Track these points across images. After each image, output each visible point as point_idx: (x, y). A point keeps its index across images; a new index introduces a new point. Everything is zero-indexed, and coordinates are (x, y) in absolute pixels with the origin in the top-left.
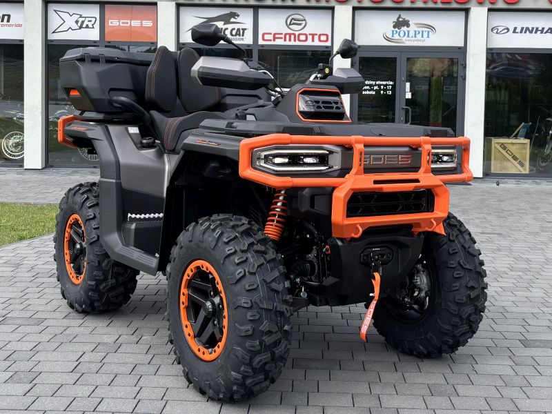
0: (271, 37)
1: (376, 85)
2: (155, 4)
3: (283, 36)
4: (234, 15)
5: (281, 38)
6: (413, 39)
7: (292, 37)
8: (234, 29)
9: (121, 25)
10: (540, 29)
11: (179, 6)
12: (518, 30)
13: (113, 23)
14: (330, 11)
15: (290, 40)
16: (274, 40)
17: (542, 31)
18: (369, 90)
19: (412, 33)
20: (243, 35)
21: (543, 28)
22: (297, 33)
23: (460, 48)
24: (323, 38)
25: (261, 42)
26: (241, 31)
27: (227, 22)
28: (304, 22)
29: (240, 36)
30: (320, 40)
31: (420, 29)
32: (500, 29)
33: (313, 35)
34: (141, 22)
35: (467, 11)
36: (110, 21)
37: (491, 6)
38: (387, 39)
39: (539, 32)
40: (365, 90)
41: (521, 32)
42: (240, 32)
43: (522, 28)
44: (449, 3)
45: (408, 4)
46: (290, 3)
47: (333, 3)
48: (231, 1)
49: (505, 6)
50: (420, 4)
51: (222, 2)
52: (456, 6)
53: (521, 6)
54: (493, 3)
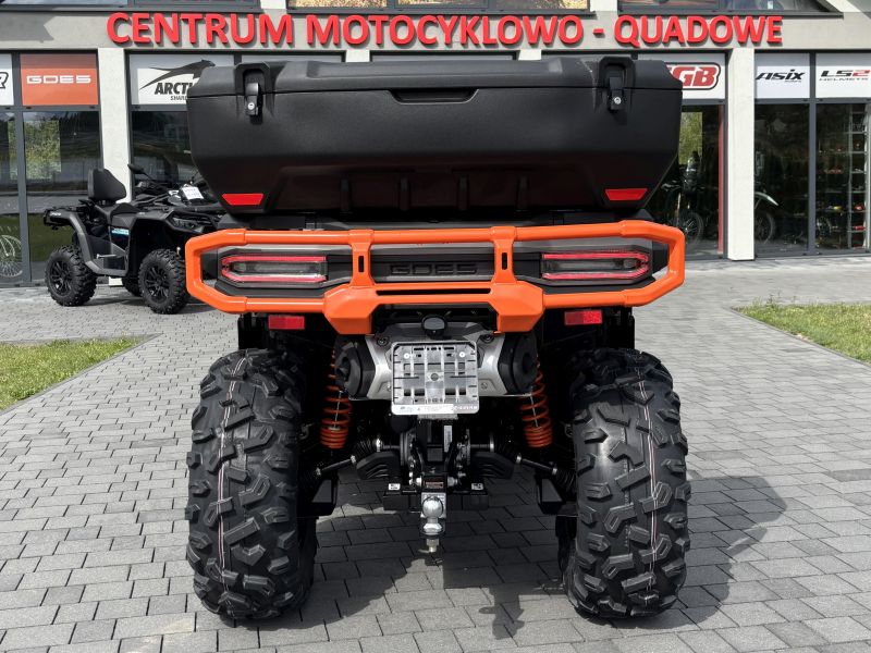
2: (95, 52)
4: (207, 64)
9: (45, 82)
11: (128, 53)
13: (33, 79)
14: (340, 57)
27: (198, 74)
34: (75, 78)
35: (515, 56)
36: (28, 77)
37: (545, 48)
44: (494, 44)
45: (441, 47)
46: (285, 47)
47: (344, 46)
48: (203, 45)
49: (563, 48)
50: (457, 47)
51: (191, 47)
52: (501, 48)
53: (581, 47)
54: (547, 44)
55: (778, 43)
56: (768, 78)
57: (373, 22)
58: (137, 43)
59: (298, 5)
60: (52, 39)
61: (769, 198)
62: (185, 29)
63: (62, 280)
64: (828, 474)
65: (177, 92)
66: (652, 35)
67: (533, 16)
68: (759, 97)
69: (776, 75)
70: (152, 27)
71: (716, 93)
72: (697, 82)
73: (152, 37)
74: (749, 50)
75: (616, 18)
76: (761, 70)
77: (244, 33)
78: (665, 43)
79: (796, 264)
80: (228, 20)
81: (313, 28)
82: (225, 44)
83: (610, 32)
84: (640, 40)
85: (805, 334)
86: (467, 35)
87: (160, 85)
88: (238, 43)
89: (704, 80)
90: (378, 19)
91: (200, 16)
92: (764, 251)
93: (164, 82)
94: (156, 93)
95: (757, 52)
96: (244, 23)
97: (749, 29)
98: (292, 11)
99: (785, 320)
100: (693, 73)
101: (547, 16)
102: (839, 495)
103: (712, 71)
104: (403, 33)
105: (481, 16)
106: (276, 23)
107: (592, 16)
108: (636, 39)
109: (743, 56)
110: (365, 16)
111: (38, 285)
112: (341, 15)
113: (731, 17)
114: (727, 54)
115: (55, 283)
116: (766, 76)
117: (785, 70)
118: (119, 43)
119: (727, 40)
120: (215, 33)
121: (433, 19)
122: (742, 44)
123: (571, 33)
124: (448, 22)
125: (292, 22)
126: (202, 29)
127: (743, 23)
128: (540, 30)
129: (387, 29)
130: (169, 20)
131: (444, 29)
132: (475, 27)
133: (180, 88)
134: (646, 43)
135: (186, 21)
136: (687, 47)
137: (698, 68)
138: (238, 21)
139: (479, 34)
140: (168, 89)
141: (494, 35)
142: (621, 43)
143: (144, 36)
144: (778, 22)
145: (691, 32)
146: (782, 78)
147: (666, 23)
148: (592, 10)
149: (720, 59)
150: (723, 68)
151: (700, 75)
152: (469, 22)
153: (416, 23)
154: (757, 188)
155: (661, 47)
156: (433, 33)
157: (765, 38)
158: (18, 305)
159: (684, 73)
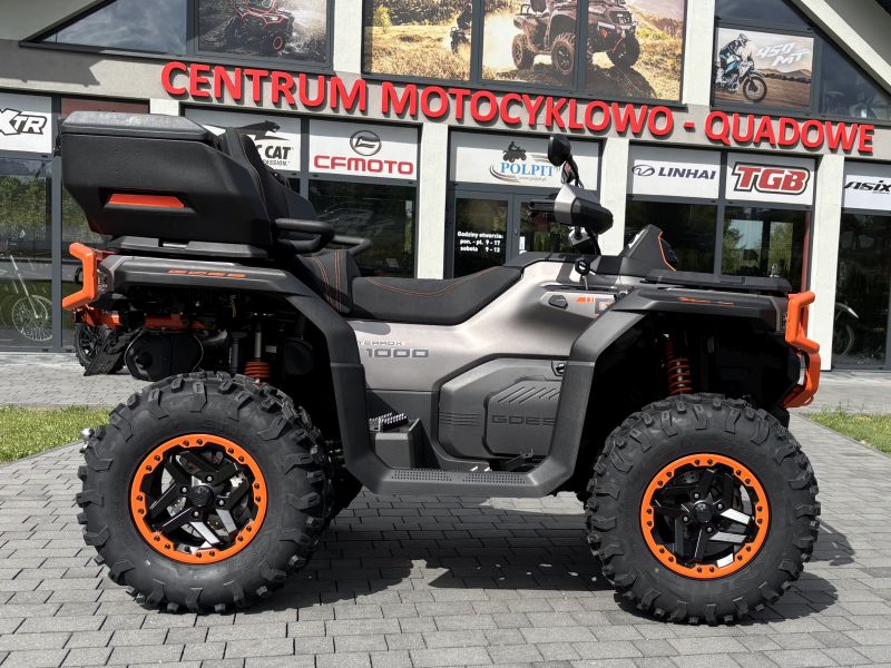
0: (328, 162)
1: (479, 238)
2: (146, 102)
3: (346, 162)
5: (344, 165)
6: (530, 176)
7: (360, 164)
8: (271, 147)
10: (693, 171)
11: (183, 106)
12: (666, 172)
14: (416, 130)
15: (356, 169)
16: (333, 167)
17: (695, 175)
18: (470, 246)
19: (529, 169)
20: (285, 157)
21: (697, 171)
22: (367, 159)
23: (593, 191)
24: (406, 168)
25: (312, 169)
26: (283, 152)
27: (261, 137)
28: (377, 144)
29: (280, 157)
30: (400, 171)
31: (540, 164)
32: (643, 169)
33: (391, 164)
35: (602, 143)
37: (633, 138)
38: (496, 175)
39: (691, 176)
40: (464, 245)
41: (669, 175)
42: (280, 153)
43: (671, 170)
44: (580, 130)
45: (525, 128)
46: (357, 114)
47: (421, 119)
48: (268, 104)
49: (652, 139)
50: (541, 129)
51: (254, 106)
52: (588, 134)
53: (671, 140)
54: (635, 134)
55: (869, 152)
56: (856, 187)
57: (453, 96)
58: (194, 97)
59: (374, 70)
60: (98, 84)
61: (850, 310)
62: (249, 86)
63: (92, 345)
64: (864, 570)
66: (743, 133)
67: (622, 104)
68: (846, 206)
69: (865, 185)
70: (212, 80)
71: (804, 199)
72: (786, 186)
73: (212, 92)
74: (840, 158)
75: (707, 113)
76: (850, 178)
77: (313, 96)
78: (757, 144)
79: (871, 377)
80: (297, 80)
81: (388, 97)
82: (293, 105)
83: (700, 127)
84: (731, 138)
85: (868, 442)
86: (553, 118)
88: (306, 106)
89: (793, 184)
90: (460, 93)
91: (265, 73)
92: (841, 363)
95: (847, 160)
96: (314, 84)
97: (841, 136)
98: (367, 76)
99: (851, 427)
100: (783, 176)
101: (637, 105)
102: (871, 590)
103: (801, 176)
104: (485, 110)
105: (568, 98)
106: (349, 88)
107: (683, 109)
108: (727, 136)
109: (833, 164)
110: (446, 88)
111: (70, 351)
112: (419, 85)
113: (823, 122)
114: (817, 160)
115: (84, 348)
116: (854, 185)
117: (873, 180)
118: (174, 95)
119: (819, 146)
120: (281, 93)
121: (518, 97)
122: (833, 150)
123: (661, 125)
124: (533, 102)
125: (367, 89)
126: (268, 88)
127: (835, 129)
128: (629, 119)
129: (468, 104)
130: (232, 75)
131: (529, 109)
132: (561, 110)
134: (737, 142)
135: (250, 77)
136: (778, 149)
137: (787, 172)
138: (307, 83)
139: (565, 117)
141: (581, 120)
142: (710, 139)
143: (203, 90)
144: (871, 132)
145: (783, 134)
146: (870, 188)
147: (758, 122)
148: (684, 102)
149: (810, 163)
150: (812, 173)
151: (788, 179)
152: (556, 104)
153: (499, 100)
154: (838, 299)
155: (752, 146)
156: (516, 112)
157: (856, 146)
158: (41, 370)
159: (773, 176)
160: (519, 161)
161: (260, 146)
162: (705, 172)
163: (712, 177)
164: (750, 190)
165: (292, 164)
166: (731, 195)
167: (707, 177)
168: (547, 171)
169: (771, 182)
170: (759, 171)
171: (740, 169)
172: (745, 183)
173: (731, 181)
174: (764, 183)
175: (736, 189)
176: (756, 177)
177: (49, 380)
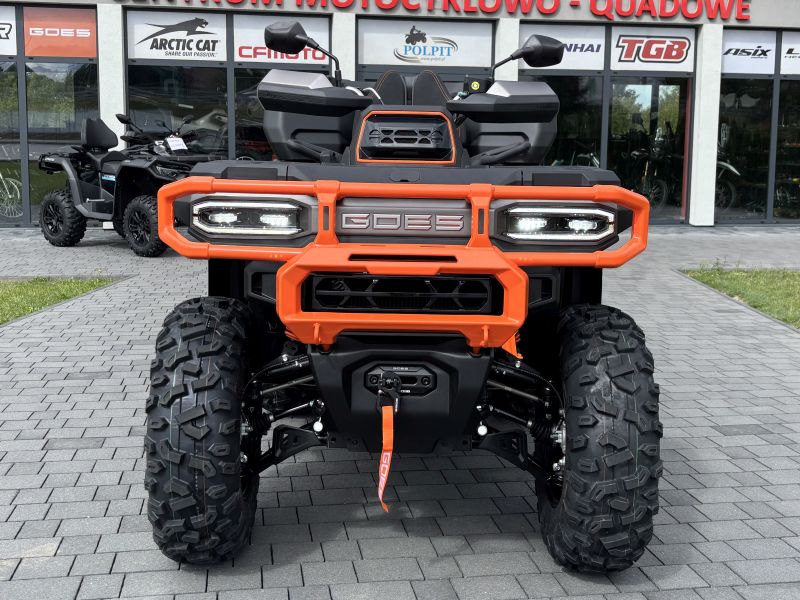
0: (250, 52)
2: (94, 7)
4: (202, 23)
6: (431, 57)
8: (201, 41)
9: (47, 34)
10: (579, 46)
11: (126, 9)
13: (35, 31)
14: (326, 20)
16: (255, 57)
17: (582, 49)
19: (429, 51)
20: (213, 49)
21: (583, 45)
23: (486, 69)
25: (237, 58)
26: (211, 44)
27: (192, 32)
29: (209, 50)
30: (314, 57)
31: (439, 45)
34: (75, 32)
35: (494, 23)
36: (31, 29)
37: (523, 17)
38: (400, 57)
39: (578, 50)
42: (209, 46)
44: (474, 12)
45: (424, 13)
46: (274, 8)
47: (331, 9)
48: (196, 3)
49: (540, 17)
50: (439, 13)
51: (185, 5)
52: (481, 16)
53: (558, 17)
54: (525, 14)
55: (746, 20)
56: (735, 53)
58: (134, 1)
61: (732, 169)
63: (54, 222)
65: (172, 48)
66: (626, 8)
68: (725, 71)
69: (743, 51)
71: (686, 67)
72: (667, 55)
74: (718, 27)
76: (729, 45)
78: (637, 17)
79: (753, 231)
82: (218, 3)
83: (585, 4)
84: (614, 13)
86: (449, 3)
87: (155, 41)
88: (231, 3)
89: (674, 53)
92: (724, 218)
93: (159, 38)
94: (152, 48)
95: (725, 28)
97: (719, 5)
99: (726, 282)
100: (664, 46)
103: (682, 45)
108: (610, 11)
109: (712, 32)
111: (37, 226)
114: (697, 29)
115: (48, 224)
116: (733, 51)
117: (752, 46)
119: (697, 16)
122: (711, 19)
123: (549, 4)
128: (519, 0)
133: (174, 44)
134: (620, 16)
136: (659, 21)
137: (668, 42)
139: (461, 1)
140: (163, 45)
141: (474, 3)
142: (596, 15)
145: (663, 7)
146: (749, 54)
149: (690, 34)
150: (693, 42)
151: (670, 48)
154: (719, 159)
155: (634, 20)
157: (734, 15)
158: (13, 244)
159: (655, 46)
160: (420, 44)
161: (192, 41)
162: (591, 46)
163: (598, 50)
164: (634, 61)
165: (220, 55)
166: (615, 66)
167: (592, 50)
168: (445, 52)
169: (653, 52)
170: (642, 42)
171: (624, 41)
172: (629, 54)
173: (615, 53)
174: (647, 54)
175: (620, 61)
176: (639, 48)
177: (20, 253)
